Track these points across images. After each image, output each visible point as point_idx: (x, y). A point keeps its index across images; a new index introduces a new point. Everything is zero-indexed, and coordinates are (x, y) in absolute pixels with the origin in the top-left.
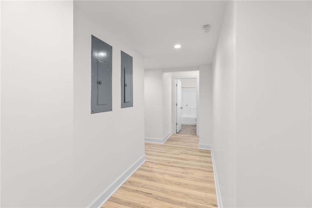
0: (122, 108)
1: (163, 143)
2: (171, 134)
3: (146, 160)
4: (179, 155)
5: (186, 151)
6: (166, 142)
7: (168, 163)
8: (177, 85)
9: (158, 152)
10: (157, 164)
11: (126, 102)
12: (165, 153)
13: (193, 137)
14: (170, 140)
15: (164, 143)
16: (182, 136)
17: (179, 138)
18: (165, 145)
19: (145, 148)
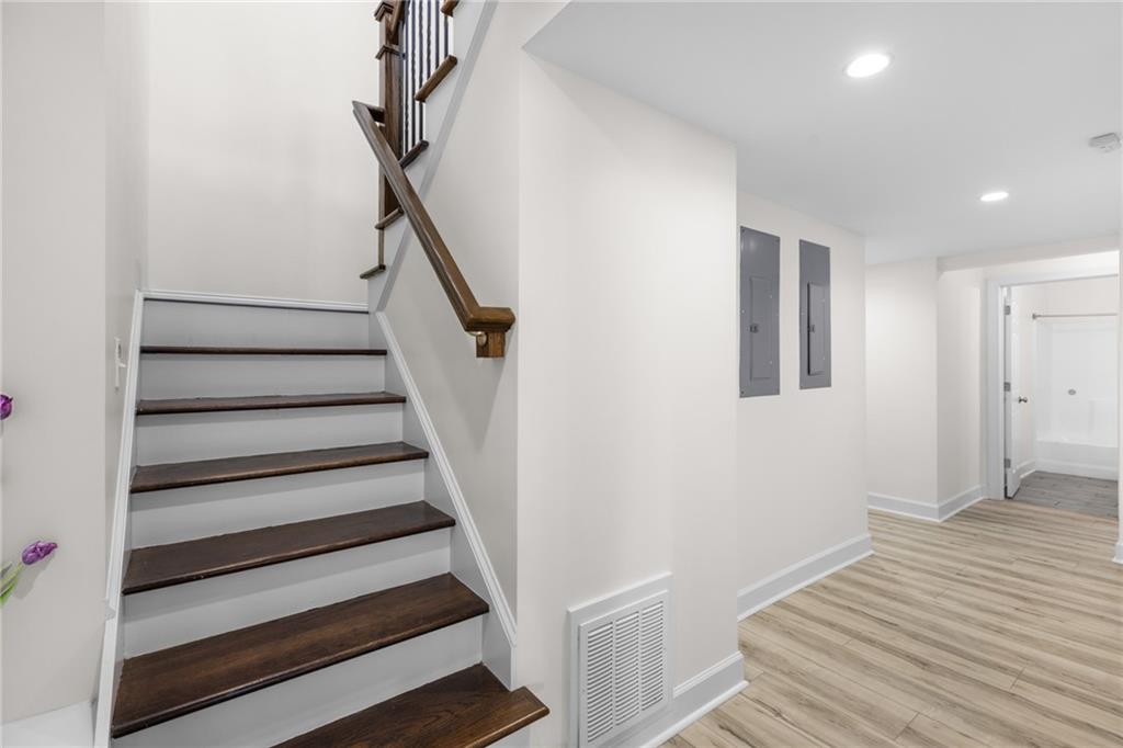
0: (801, 388)
1: (938, 521)
2: (981, 498)
3: (872, 552)
4: (1011, 563)
5: (1043, 558)
6: (951, 518)
7: (958, 574)
8: (1007, 310)
9: (917, 540)
10: (913, 569)
11: (815, 372)
12: (946, 548)
13: (1097, 522)
14: (969, 515)
15: (946, 521)
16: (1036, 512)
17: (1019, 516)
18: (946, 525)
19: (870, 523)
